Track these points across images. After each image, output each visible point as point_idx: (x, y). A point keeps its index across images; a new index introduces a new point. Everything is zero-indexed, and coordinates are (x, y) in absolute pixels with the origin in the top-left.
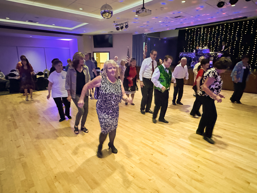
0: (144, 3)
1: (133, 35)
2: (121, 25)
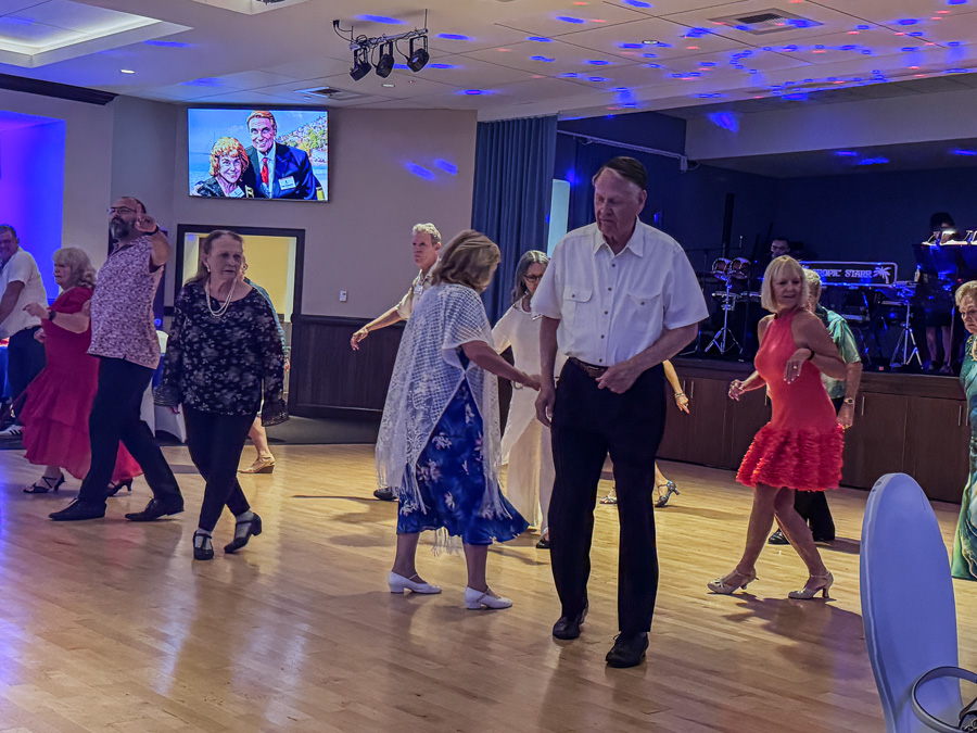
1: (479, 124)
2: (382, 46)
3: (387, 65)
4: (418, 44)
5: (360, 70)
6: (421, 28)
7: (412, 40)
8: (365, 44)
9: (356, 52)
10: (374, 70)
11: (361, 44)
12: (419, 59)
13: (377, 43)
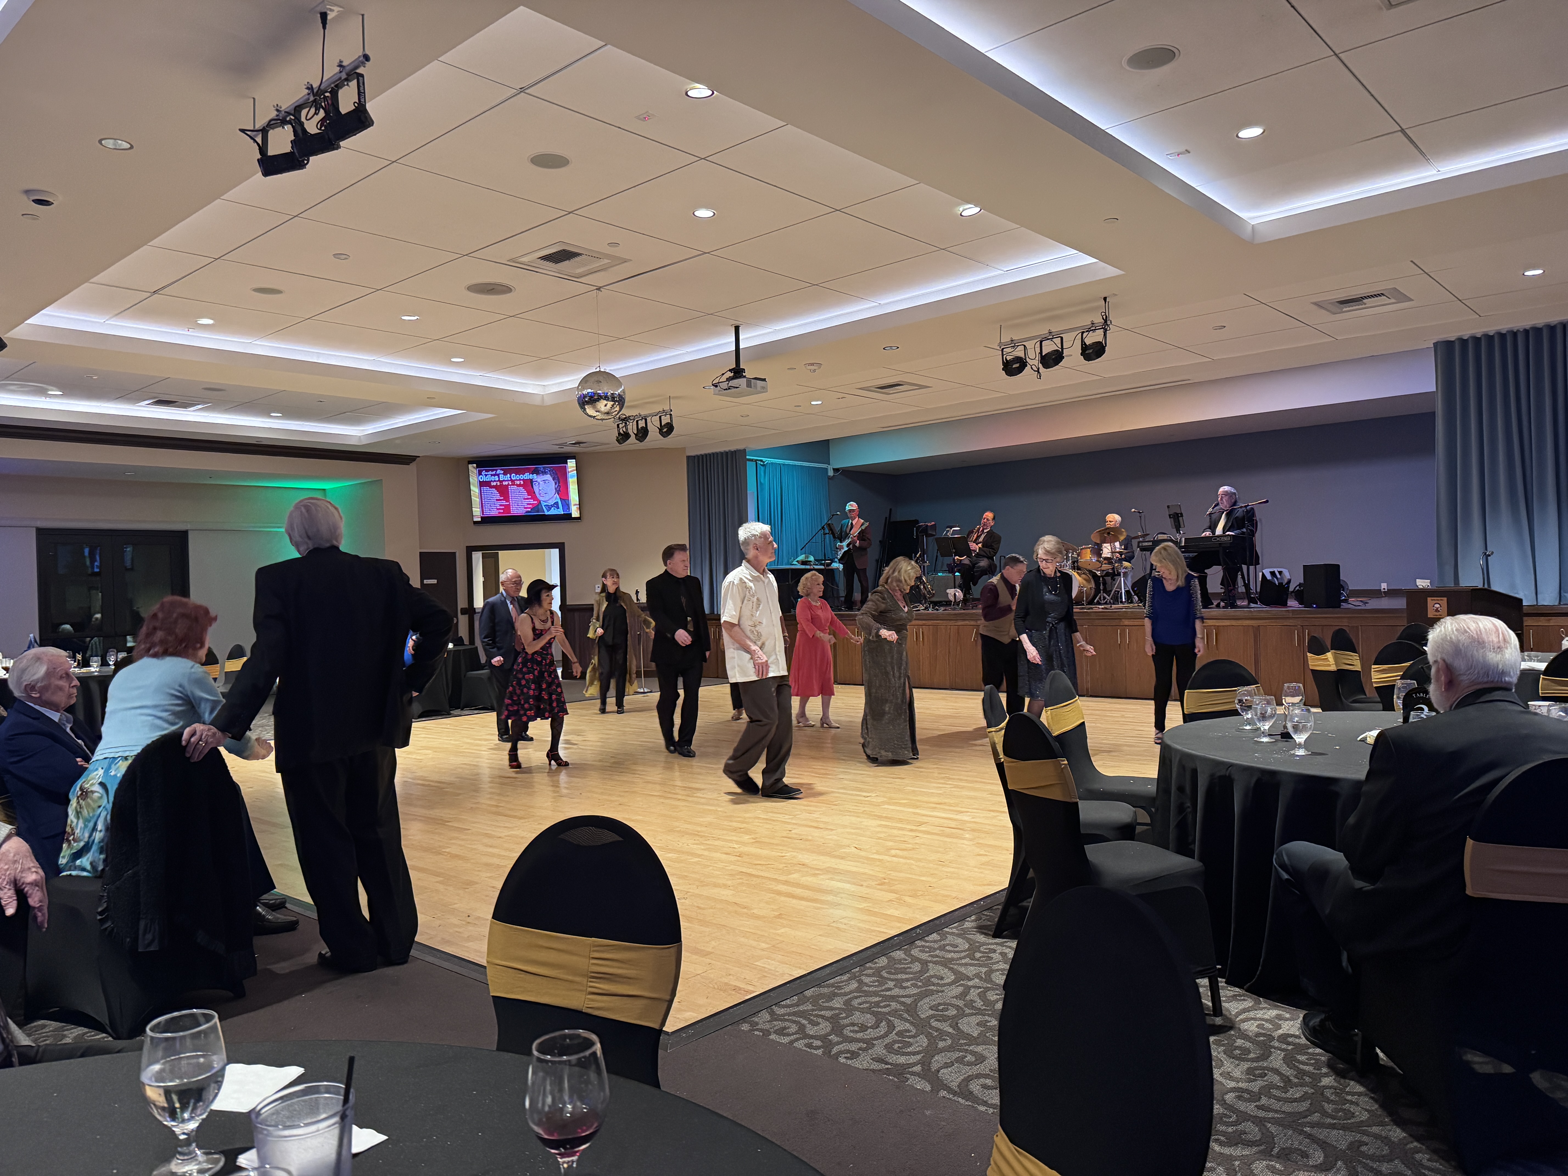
0: (742, 345)
1: (688, 457)
2: (637, 421)
3: (642, 434)
4: (666, 420)
5: (623, 437)
6: (667, 408)
7: (660, 417)
8: (625, 420)
9: (618, 425)
10: (633, 436)
11: (623, 420)
12: (667, 430)
13: (634, 419)
